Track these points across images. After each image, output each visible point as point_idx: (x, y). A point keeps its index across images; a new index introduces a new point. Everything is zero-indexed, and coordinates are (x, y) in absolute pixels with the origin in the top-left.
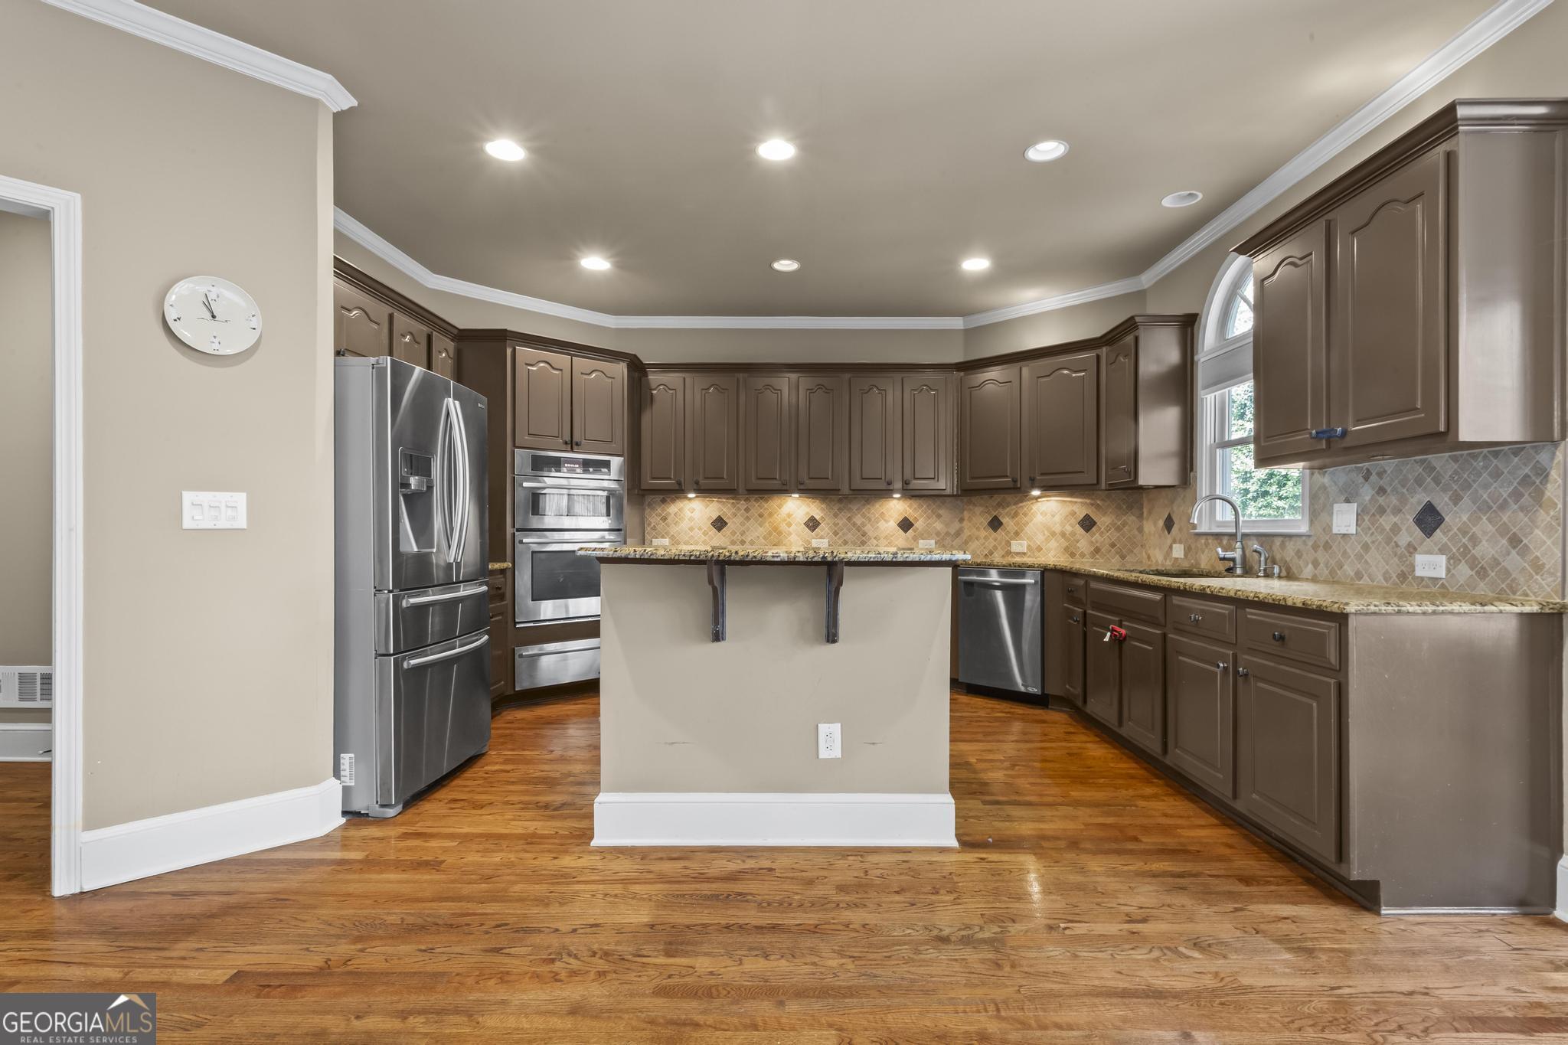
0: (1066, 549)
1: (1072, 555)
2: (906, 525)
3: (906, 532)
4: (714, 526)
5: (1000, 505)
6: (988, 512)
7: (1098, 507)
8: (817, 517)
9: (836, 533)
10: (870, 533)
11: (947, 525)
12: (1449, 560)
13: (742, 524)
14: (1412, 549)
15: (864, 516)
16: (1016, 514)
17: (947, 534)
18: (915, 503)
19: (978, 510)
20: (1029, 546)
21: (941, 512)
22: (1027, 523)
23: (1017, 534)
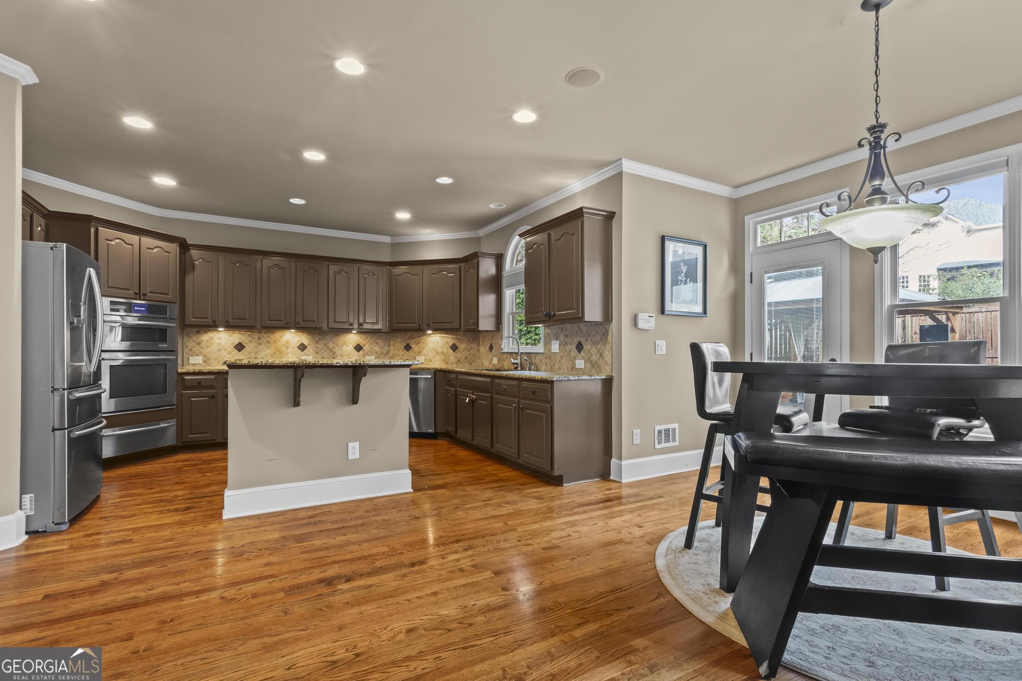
0: (444, 361)
1: (447, 363)
2: (358, 348)
3: (358, 352)
4: (236, 348)
5: (410, 338)
6: (404, 341)
7: (459, 340)
8: (305, 344)
9: (317, 353)
10: (338, 353)
11: (381, 348)
12: (585, 361)
13: (256, 347)
14: (575, 358)
15: (334, 343)
16: (419, 343)
17: (382, 353)
18: (363, 336)
19: (399, 340)
20: (425, 359)
21: (378, 341)
22: (424, 348)
23: (419, 353)
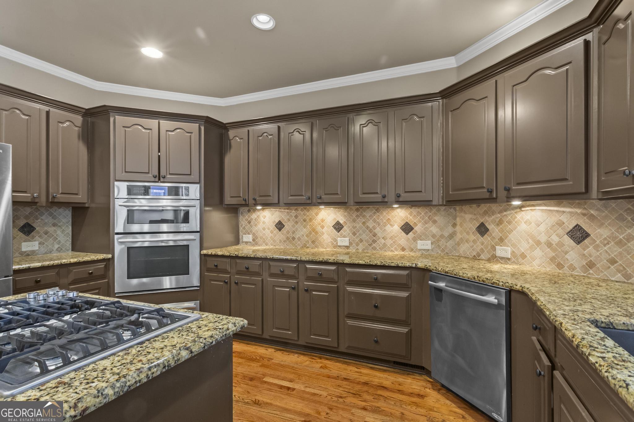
0: (553, 259)
1: (560, 266)
2: (407, 228)
3: (407, 234)
4: (277, 227)
5: (486, 213)
6: (476, 219)
7: (592, 218)
8: (341, 222)
9: (354, 234)
10: (380, 234)
11: (441, 229)
13: (293, 226)
15: (375, 221)
16: (500, 222)
17: (442, 236)
18: (414, 211)
19: (468, 216)
20: (513, 253)
21: (436, 218)
22: (510, 231)
23: (501, 240)
